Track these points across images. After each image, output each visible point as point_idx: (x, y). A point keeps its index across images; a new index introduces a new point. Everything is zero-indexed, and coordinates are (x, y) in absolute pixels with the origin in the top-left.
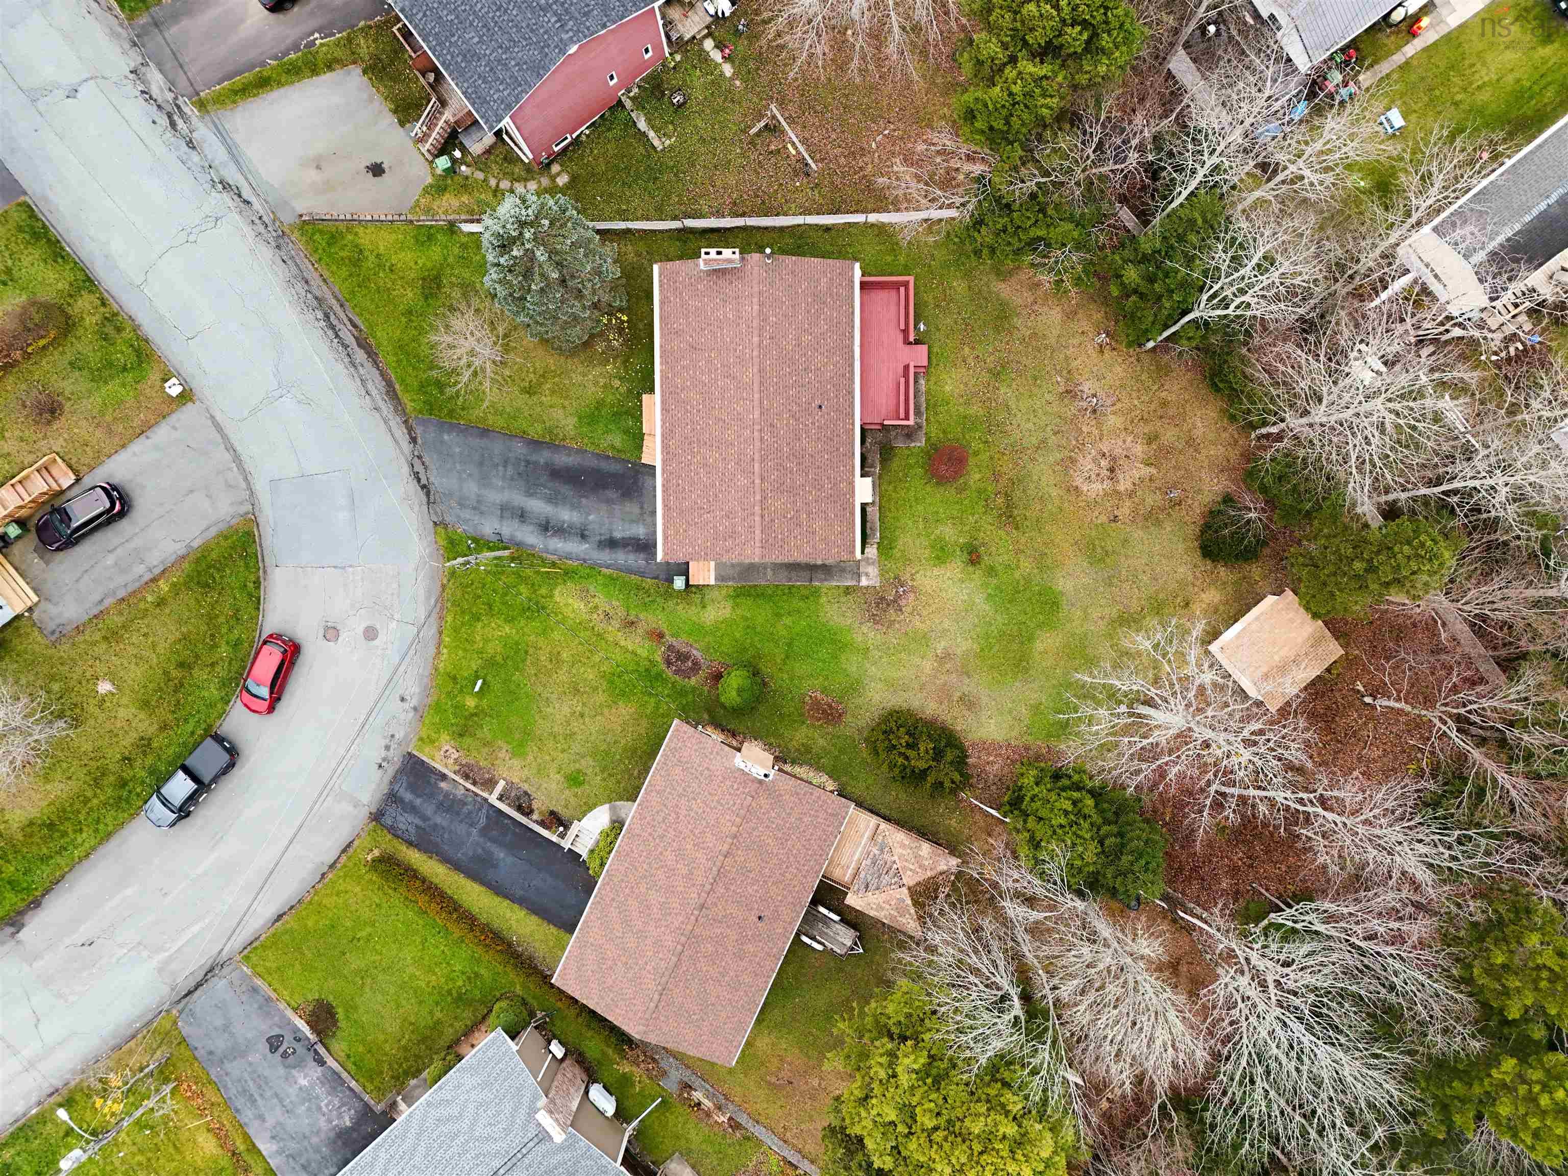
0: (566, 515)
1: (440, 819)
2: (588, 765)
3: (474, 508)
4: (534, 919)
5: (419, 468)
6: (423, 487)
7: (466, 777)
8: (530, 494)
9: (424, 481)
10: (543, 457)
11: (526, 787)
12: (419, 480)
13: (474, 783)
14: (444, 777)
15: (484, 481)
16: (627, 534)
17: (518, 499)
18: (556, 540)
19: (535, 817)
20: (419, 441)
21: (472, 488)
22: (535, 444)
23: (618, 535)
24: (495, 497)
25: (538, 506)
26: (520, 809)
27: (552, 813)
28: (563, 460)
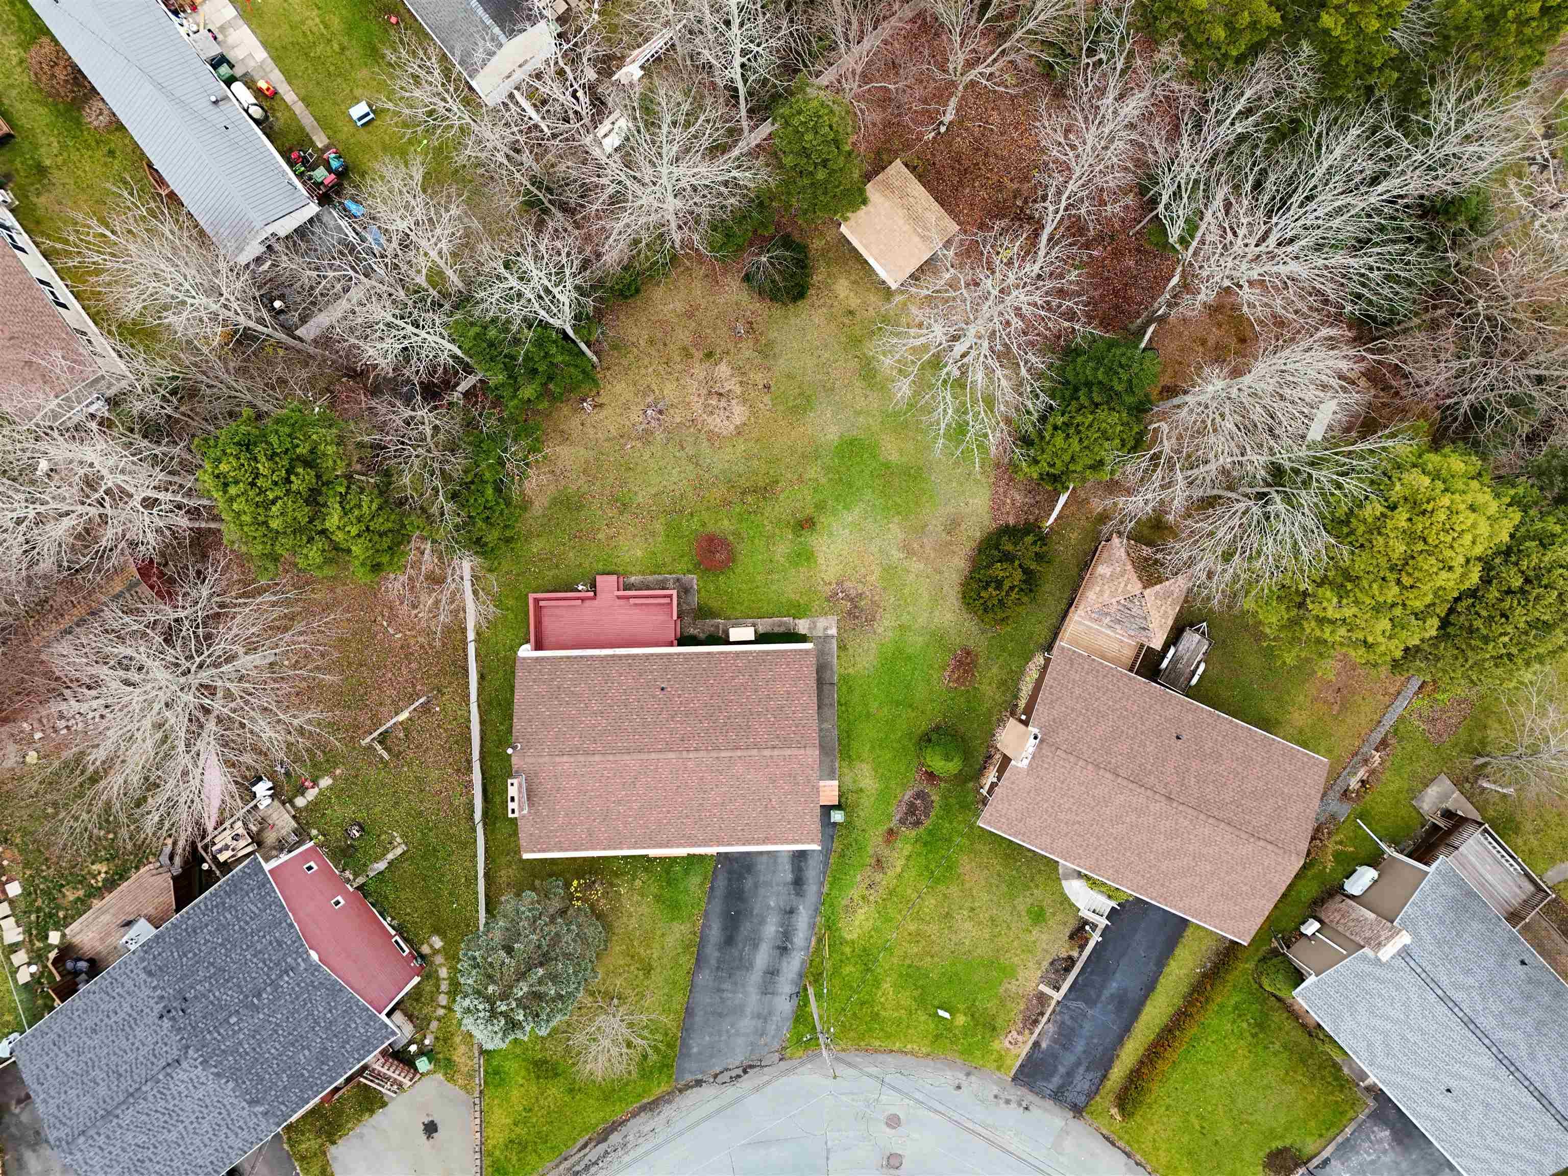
0: (771, 929)
1: (1080, 1046)
2: (1023, 903)
3: (765, 1021)
4: (1178, 951)
5: (725, 1077)
6: (745, 1072)
7: (1036, 1022)
8: (749, 967)
9: (739, 1071)
10: (712, 953)
11: (1045, 964)
12: (739, 1076)
13: (1042, 1014)
14: (1036, 1044)
15: (739, 1010)
16: (788, 867)
17: (755, 977)
18: (795, 940)
19: (1075, 954)
20: (699, 1077)
21: (746, 1024)
22: (699, 961)
23: (789, 877)
24: (752, 998)
25: (762, 958)
26: (1068, 970)
27: (1071, 937)
28: (715, 933)
